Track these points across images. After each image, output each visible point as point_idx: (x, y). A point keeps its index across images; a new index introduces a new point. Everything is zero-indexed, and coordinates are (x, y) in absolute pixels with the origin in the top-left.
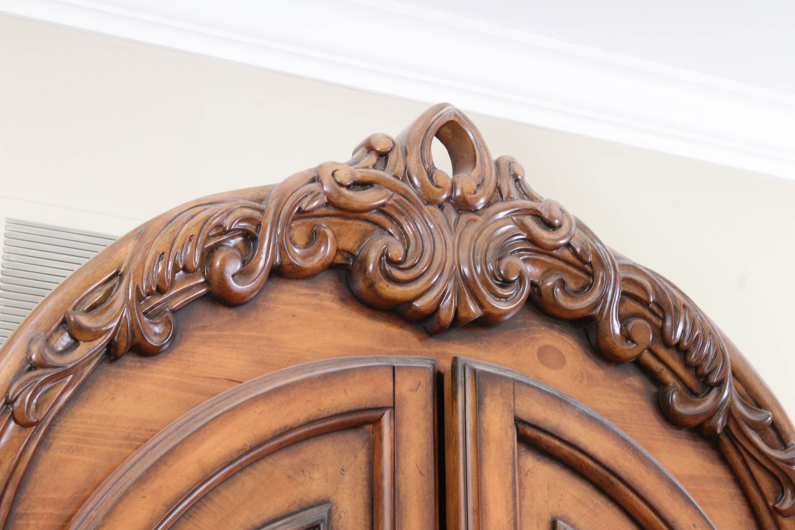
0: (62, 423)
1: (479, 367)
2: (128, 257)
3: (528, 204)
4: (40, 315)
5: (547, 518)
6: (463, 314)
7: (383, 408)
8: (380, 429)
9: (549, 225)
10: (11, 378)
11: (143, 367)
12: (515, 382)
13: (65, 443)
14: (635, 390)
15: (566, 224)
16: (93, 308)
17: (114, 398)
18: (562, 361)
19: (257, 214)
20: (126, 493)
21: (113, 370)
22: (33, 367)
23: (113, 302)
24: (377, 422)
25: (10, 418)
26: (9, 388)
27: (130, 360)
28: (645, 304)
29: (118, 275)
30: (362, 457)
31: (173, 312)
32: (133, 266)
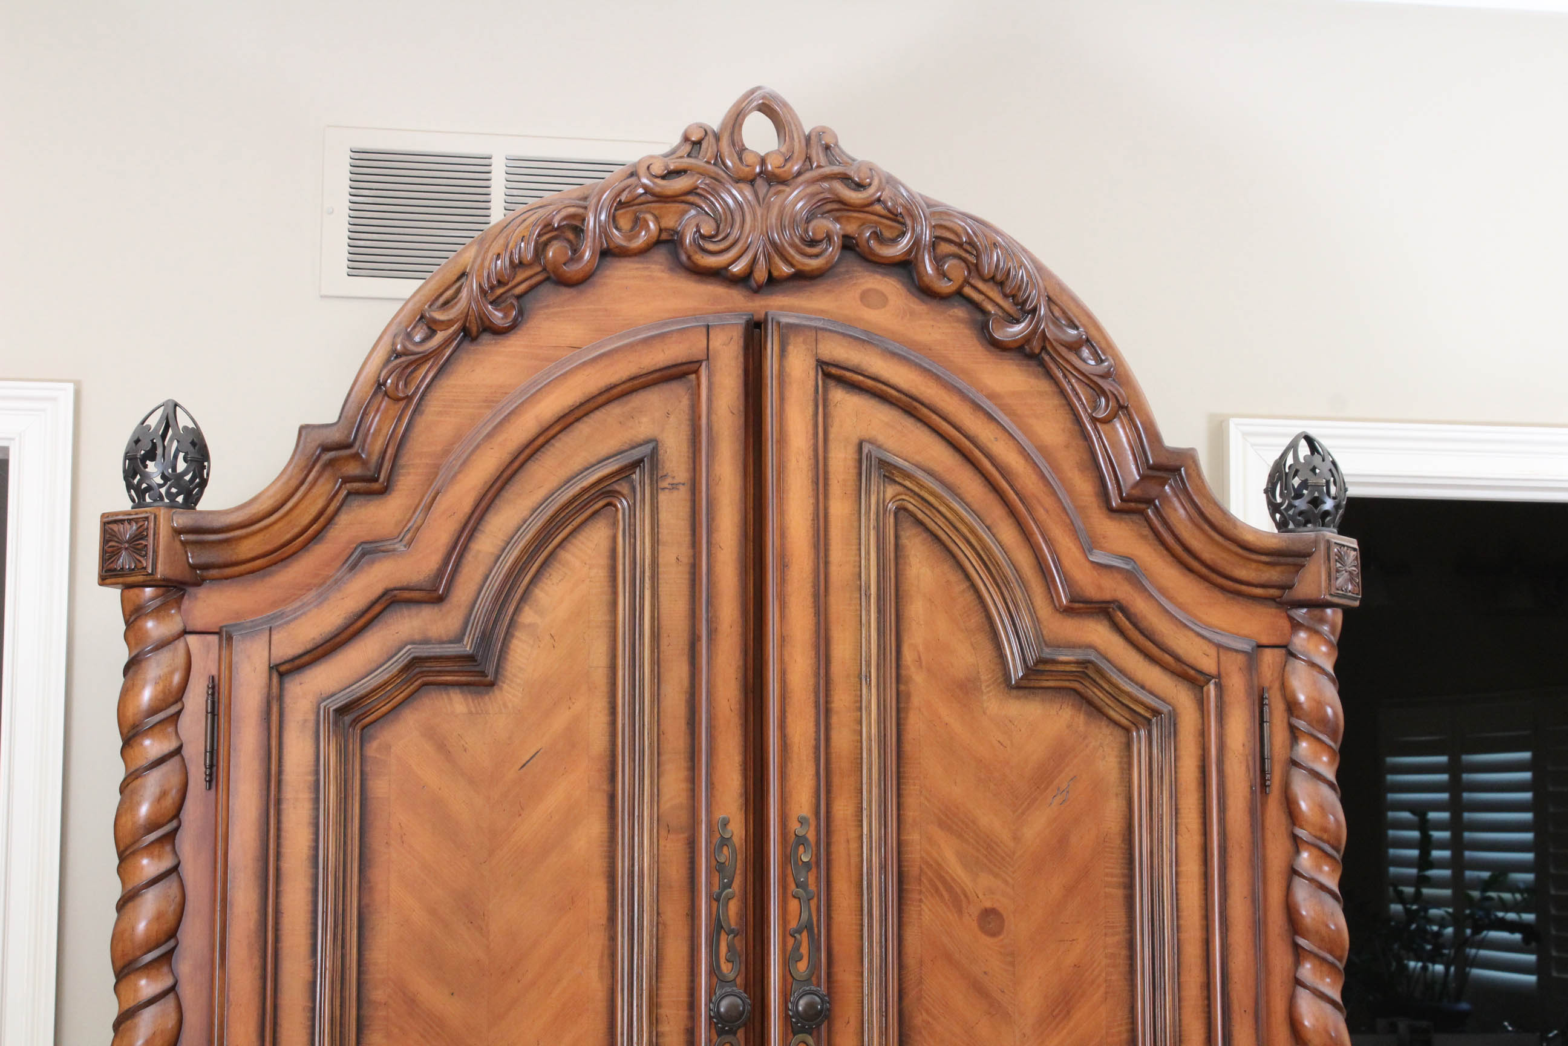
0: (432, 393)
1: (784, 320)
2: (471, 260)
3: (836, 169)
4: (402, 315)
5: (855, 441)
6: (775, 274)
7: (700, 362)
8: (698, 378)
9: (860, 186)
10: (381, 365)
11: (496, 344)
12: (817, 329)
13: (436, 409)
14: (959, 320)
15: (876, 182)
16: (446, 303)
17: (473, 371)
18: (884, 300)
19: (581, 211)
20: (478, 446)
21: (472, 348)
22: (398, 355)
23: (460, 299)
24: (696, 372)
25: (384, 396)
26: (379, 377)
27: (486, 338)
28: (960, 245)
29: (463, 275)
30: (685, 402)
31: (519, 297)
32: (476, 266)
